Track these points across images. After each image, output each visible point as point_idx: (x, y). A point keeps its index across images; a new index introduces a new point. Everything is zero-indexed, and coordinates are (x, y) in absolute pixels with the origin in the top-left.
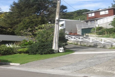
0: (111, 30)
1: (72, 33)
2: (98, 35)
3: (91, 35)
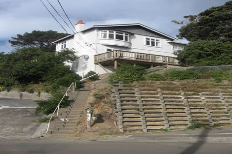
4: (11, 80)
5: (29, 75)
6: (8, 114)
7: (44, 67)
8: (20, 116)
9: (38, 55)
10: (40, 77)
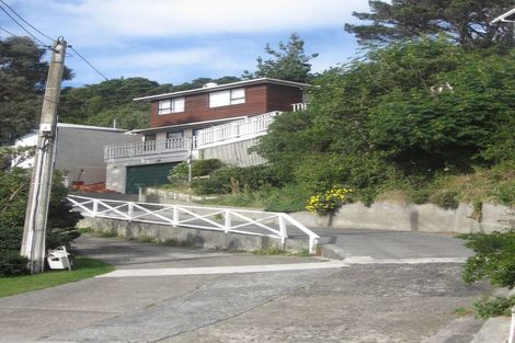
0: (255, 173)
1: (81, 183)
2: (198, 194)
3: (171, 194)
4: (372, 164)
5: (432, 143)
6: (367, 284)
7: (482, 108)
8: (411, 293)
9: (451, 67)
10: (475, 149)
